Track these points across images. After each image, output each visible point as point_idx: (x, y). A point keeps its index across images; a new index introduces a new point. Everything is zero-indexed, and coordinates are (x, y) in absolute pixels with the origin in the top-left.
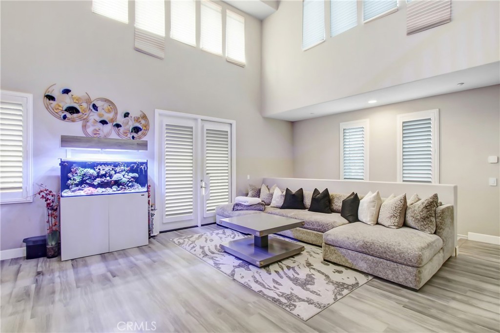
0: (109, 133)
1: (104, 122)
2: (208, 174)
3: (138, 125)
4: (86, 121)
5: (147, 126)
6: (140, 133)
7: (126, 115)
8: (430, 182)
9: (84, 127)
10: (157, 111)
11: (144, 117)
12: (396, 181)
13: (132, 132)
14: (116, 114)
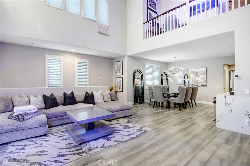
8: (87, 86)
12: (75, 86)
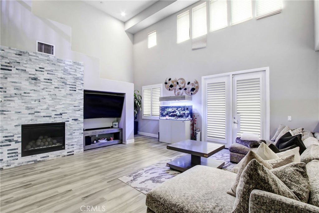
0: (182, 93)
1: (180, 89)
2: (238, 113)
3: (193, 87)
4: (175, 90)
5: (198, 87)
6: (195, 91)
7: (189, 83)
9: (175, 92)
10: (203, 78)
11: (197, 83)
13: (191, 91)
14: (185, 84)
